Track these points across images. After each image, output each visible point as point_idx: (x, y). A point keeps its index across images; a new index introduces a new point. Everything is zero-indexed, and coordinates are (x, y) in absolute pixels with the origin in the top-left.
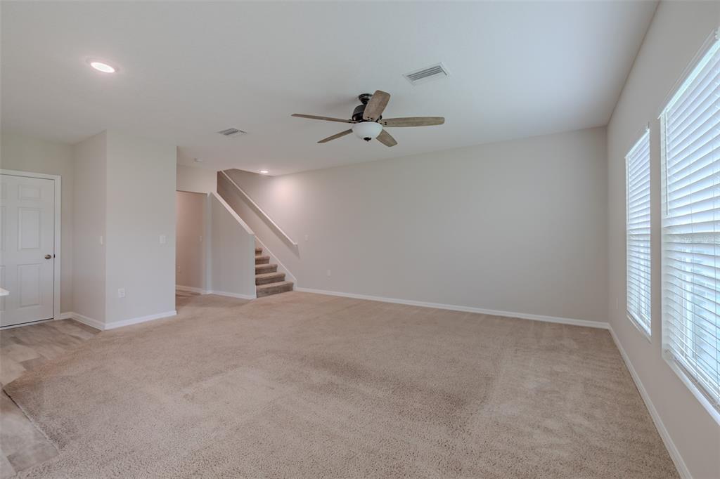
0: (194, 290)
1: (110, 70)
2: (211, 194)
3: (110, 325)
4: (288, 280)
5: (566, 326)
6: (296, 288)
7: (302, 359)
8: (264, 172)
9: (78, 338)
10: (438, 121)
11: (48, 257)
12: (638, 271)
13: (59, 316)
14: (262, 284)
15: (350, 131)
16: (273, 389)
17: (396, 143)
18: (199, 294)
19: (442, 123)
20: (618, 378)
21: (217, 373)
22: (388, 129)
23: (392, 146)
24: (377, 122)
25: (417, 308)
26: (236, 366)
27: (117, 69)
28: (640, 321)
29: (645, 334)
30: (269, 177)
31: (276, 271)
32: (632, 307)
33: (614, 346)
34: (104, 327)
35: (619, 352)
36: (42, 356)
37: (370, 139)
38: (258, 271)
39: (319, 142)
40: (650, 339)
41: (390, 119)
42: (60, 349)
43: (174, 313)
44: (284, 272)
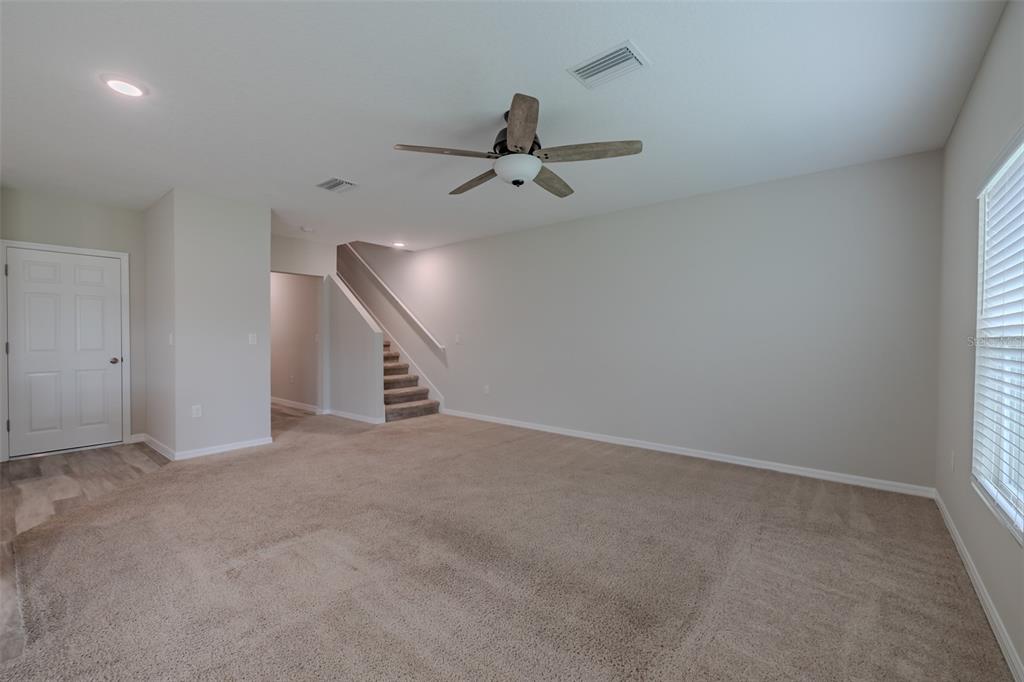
0: (309, 408)
1: (136, 92)
2: (329, 277)
3: (181, 454)
4: (433, 397)
5: (858, 489)
6: (443, 409)
7: (415, 523)
8: (399, 245)
9: (138, 471)
10: (631, 148)
11: (115, 361)
12: (996, 415)
13: (130, 439)
14: (395, 403)
15: (492, 173)
16: (356, 569)
17: (572, 192)
18: (314, 414)
19: (639, 150)
20: (949, 595)
21: (287, 537)
22: (552, 166)
23: (565, 196)
24: (531, 153)
25: (612, 446)
26: (318, 527)
27: (146, 92)
28: (1001, 500)
29: (1009, 525)
30: (407, 253)
31: (416, 385)
32: (982, 470)
33: (944, 531)
34: (174, 456)
35: (952, 544)
36: (84, 494)
37: (522, 183)
38: (388, 385)
39: (451, 193)
40: (1021, 540)
41: (553, 149)
42: (108, 485)
43: (268, 440)
44: (427, 387)
